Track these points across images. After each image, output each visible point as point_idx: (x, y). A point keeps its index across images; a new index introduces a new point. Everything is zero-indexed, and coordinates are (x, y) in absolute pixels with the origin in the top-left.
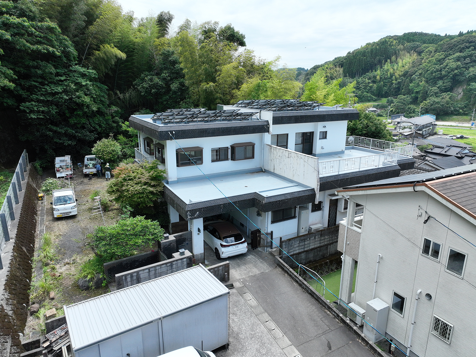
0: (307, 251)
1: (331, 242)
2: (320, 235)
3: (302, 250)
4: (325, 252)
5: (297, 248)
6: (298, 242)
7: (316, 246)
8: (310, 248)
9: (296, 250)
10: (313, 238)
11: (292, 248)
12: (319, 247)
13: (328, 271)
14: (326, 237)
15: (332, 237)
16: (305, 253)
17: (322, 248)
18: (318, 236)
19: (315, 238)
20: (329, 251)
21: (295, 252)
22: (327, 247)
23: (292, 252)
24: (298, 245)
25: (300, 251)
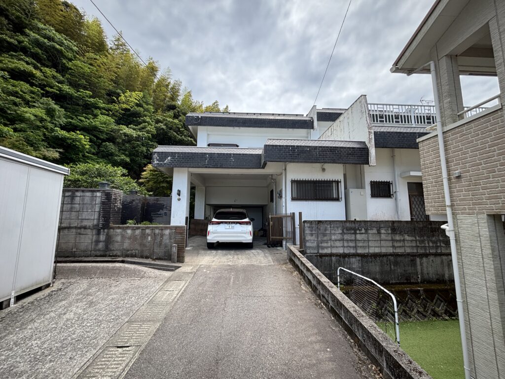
0: (363, 256)
1: (421, 251)
2: (390, 229)
3: (352, 251)
4: (410, 269)
5: (338, 244)
6: (341, 232)
7: (384, 250)
8: (371, 251)
9: (334, 245)
10: (375, 231)
11: (325, 238)
12: (391, 255)
13: (424, 313)
14: (407, 237)
15: (423, 241)
16: (358, 258)
17: (399, 259)
18: (385, 230)
19: (379, 233)
20: (419, 271)
21: (334, 251)
22: (412, 260)
23: (327, 248)
24: (339, 237)
25: (347, 251)
